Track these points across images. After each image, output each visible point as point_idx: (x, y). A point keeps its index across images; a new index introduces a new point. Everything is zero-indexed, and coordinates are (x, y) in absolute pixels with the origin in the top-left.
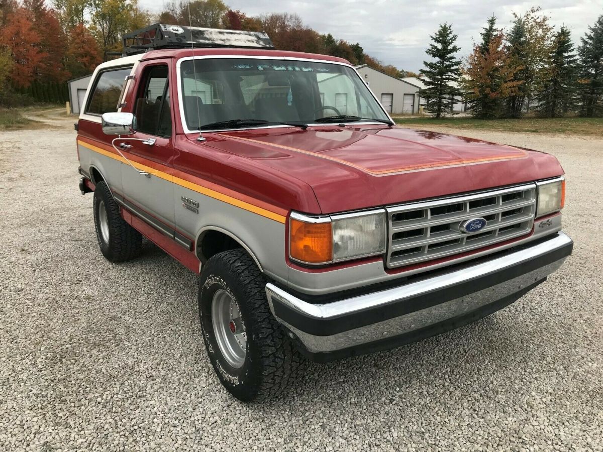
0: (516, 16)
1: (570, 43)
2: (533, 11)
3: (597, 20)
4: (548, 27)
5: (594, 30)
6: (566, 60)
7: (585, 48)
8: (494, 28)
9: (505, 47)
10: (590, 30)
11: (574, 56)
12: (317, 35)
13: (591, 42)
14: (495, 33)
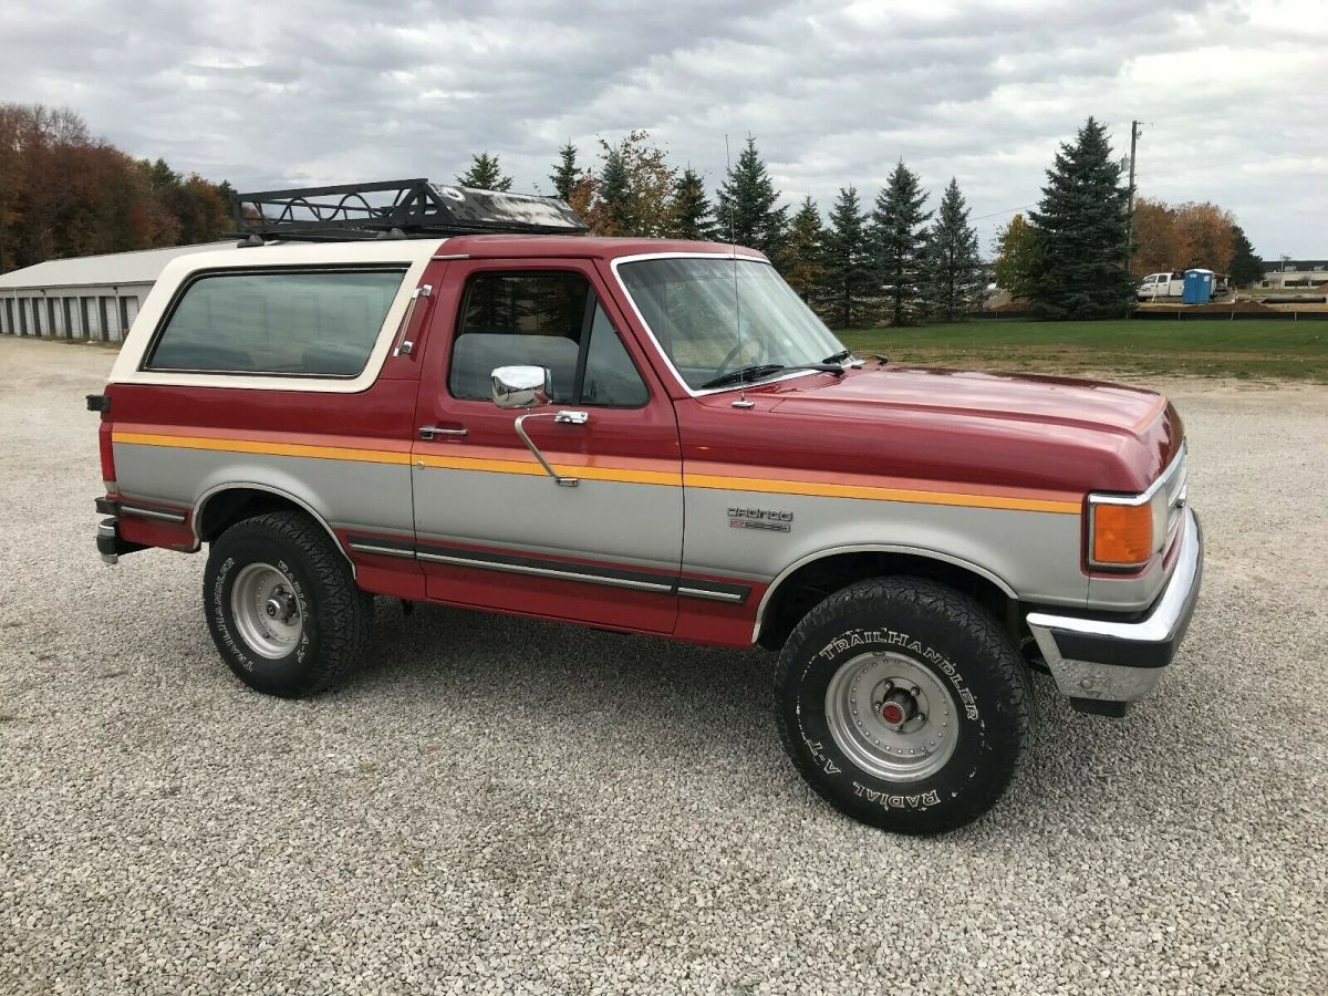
0: (606, 146)
1: (703, 200)
2: (634, 138)
3: (740, 159)
4: (667, 171)
5: (737, 178)
6: (701, 230)
7: (725, 209)
8: (574, 167)
9: (598, 203)
10: (731, 178)
11: (712, 223)
12: (129, 161)
13: (734, 198)
14: (577, 177)
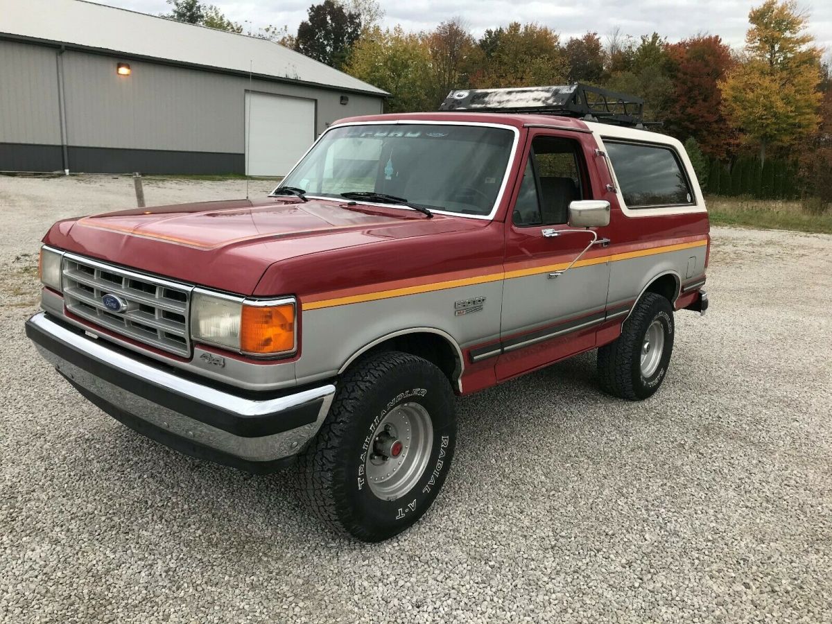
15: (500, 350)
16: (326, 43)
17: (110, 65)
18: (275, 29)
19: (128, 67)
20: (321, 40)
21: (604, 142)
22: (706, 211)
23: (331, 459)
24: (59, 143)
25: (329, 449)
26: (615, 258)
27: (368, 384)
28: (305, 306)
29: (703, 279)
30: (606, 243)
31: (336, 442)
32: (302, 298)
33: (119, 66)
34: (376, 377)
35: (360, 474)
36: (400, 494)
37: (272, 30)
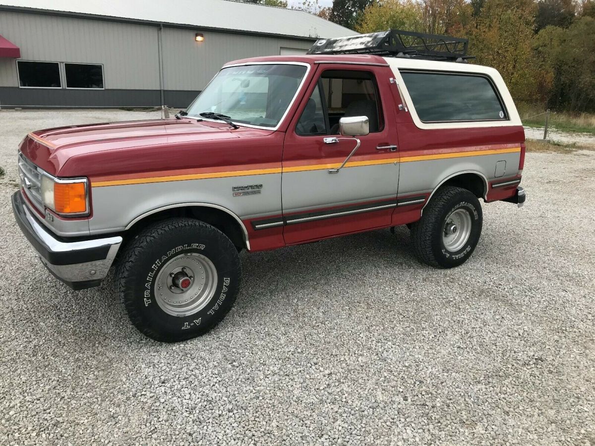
15: (282, 222)
16: (353, 10)
17: (190, 35)
18: (310, 3)
19: (202, 36)
20: (350, 8)
21: (401, 72)
22: (521, 124)
23: (123, 285)
24: (159, 89)
25: (123, 278)
26: (403, 160)
27: (152, 238)
28: (93, 184)
29: (519, 178)
30: (394, 149)
31: (126, 274)
32: (92, 179)
33: (197, 35)
34: (158, 234)
35: (145, 296)
36: (188, 314)
37: (307, 3)
